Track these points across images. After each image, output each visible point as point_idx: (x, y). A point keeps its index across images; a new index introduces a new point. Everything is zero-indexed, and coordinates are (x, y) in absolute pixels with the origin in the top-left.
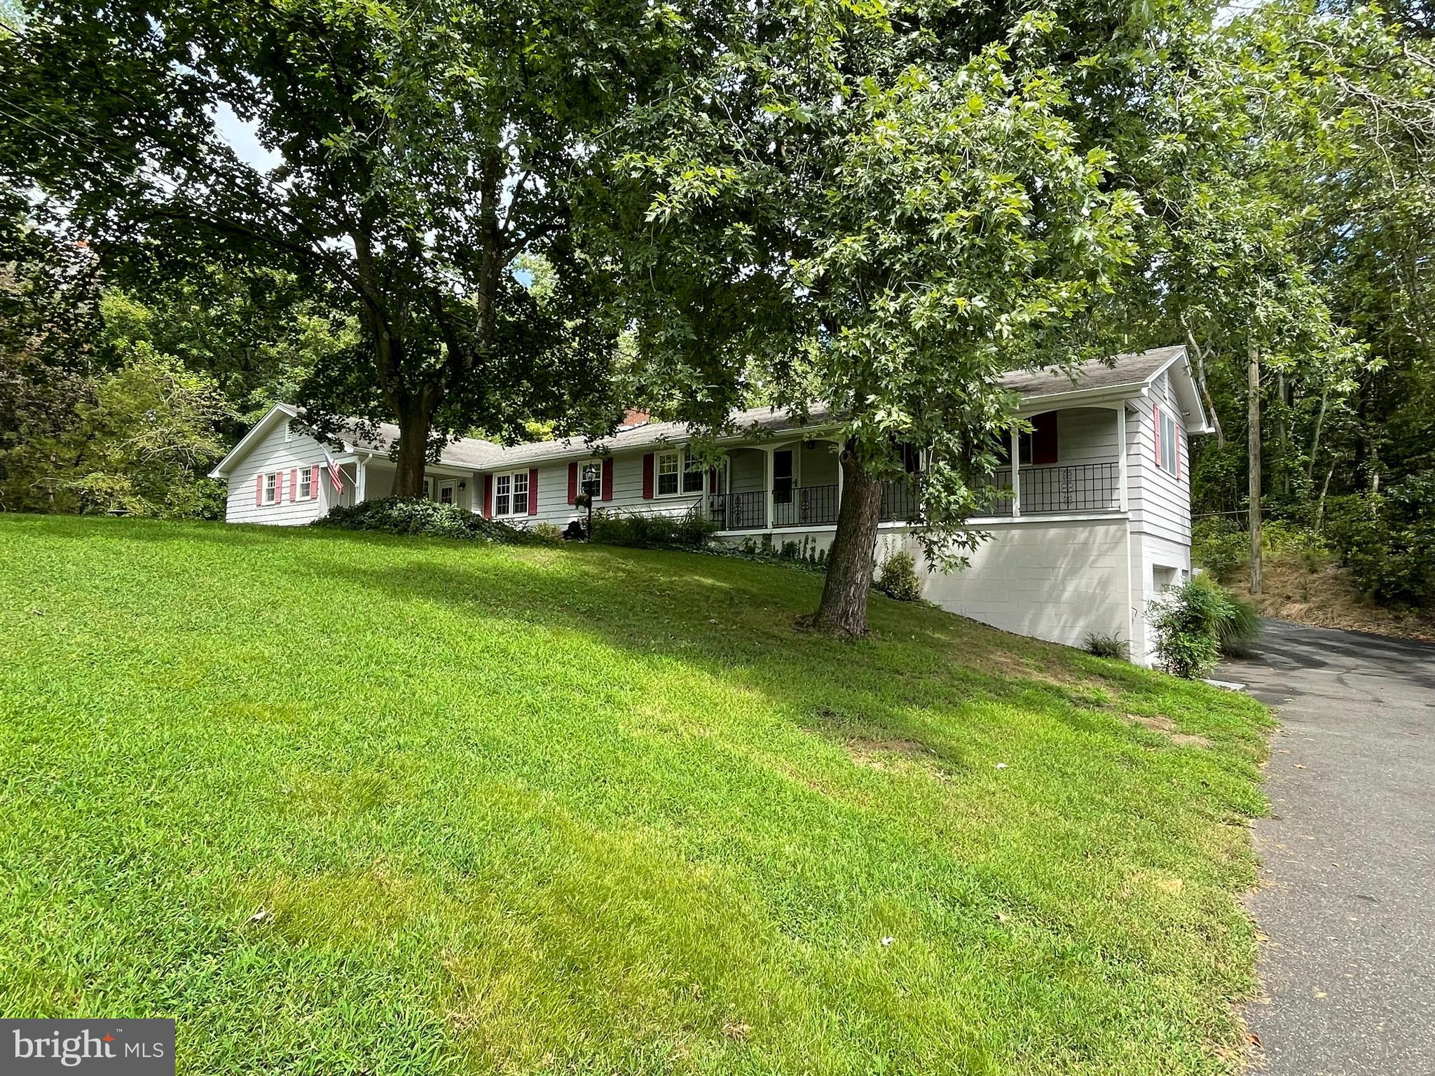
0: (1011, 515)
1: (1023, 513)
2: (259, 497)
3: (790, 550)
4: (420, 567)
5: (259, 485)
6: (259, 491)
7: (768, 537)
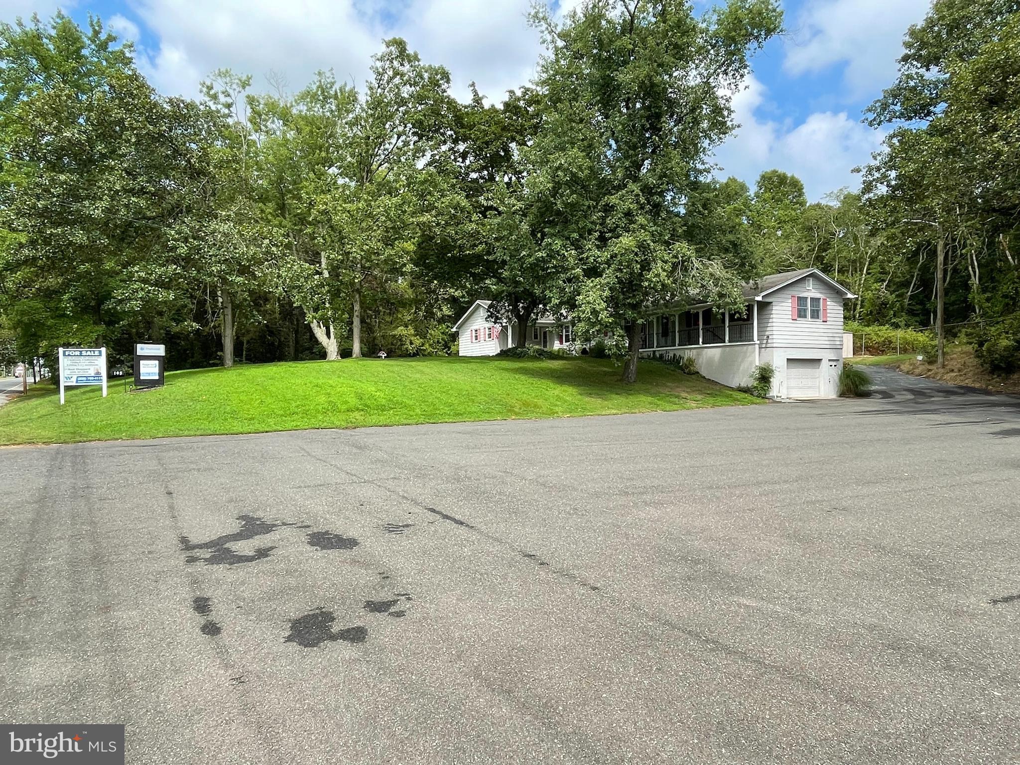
0: (725, 342)
1: (729, 342)
2: (472, 339)
3: (661, 356)
4: (521, 368)
5: (472, 334)
6: (472, 336)
7: (654, 352)
